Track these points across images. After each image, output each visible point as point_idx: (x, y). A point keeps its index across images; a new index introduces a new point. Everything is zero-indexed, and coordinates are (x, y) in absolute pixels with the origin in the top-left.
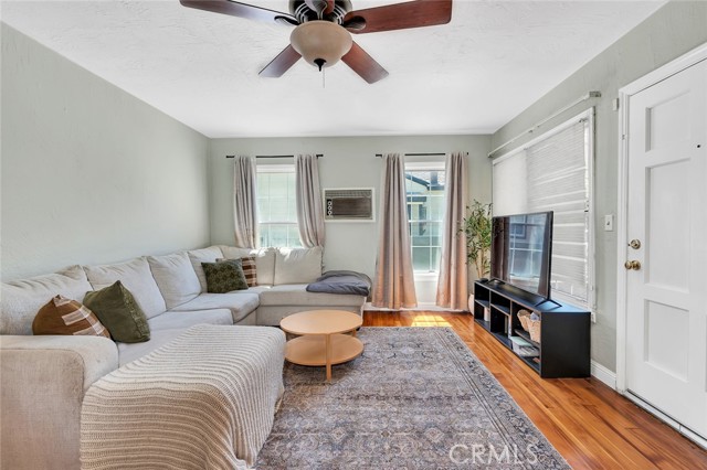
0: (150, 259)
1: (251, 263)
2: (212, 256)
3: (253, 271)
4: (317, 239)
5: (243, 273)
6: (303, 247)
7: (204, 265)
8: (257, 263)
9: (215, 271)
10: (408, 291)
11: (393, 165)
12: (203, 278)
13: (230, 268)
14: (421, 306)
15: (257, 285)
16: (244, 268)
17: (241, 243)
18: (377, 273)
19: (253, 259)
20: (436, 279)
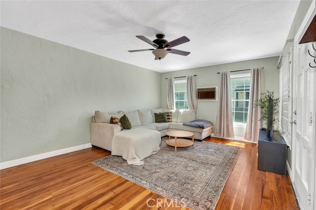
0: (138, 111)
1: (170, 114)
2: (158, 111)
3: (170, 117)
4: (194, 107)
5: (167, 117)
6: (189, 110)
7: (155, 114)
8: (172, 115)
9: (158, 116)
10: (230, 131)
11: (224, 77)
12: (154, 118)
13: (162, 115)
14: (236, 138)
15: (171, 122)
16: (167, 116)
17: (169, 108)
18: (217, 122)
19: (171, 113)
20: (245, 127)
